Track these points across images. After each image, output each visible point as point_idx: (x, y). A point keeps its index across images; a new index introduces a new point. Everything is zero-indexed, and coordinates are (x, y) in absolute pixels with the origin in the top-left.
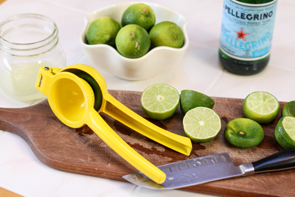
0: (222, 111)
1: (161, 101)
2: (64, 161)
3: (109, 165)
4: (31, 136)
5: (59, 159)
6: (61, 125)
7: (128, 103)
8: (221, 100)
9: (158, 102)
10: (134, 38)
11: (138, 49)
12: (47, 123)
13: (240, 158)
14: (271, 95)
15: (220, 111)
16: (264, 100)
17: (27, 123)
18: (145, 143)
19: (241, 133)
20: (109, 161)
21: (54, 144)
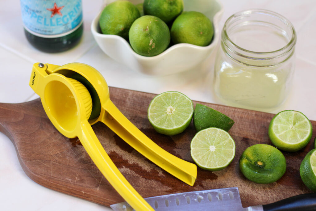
0: (245, 129)
1: (171, 114)
2: (49, 178)
3: (98, 189)
4: (18, 141)
5: (43, 175)
6: (54, 131)
7: (138, 108)
8: (247, 114)
9: (168, 114)
10: (148, 34)
11: (153, 47)
12: (39, 126)
13: (252, 195)
14: (304, 117)
15: (243, 129)
16: (294, 124)
17: (16, 124)
18: (145, 164)
19: (260, 163)
20: (99, 184)
21: (41, 155)
